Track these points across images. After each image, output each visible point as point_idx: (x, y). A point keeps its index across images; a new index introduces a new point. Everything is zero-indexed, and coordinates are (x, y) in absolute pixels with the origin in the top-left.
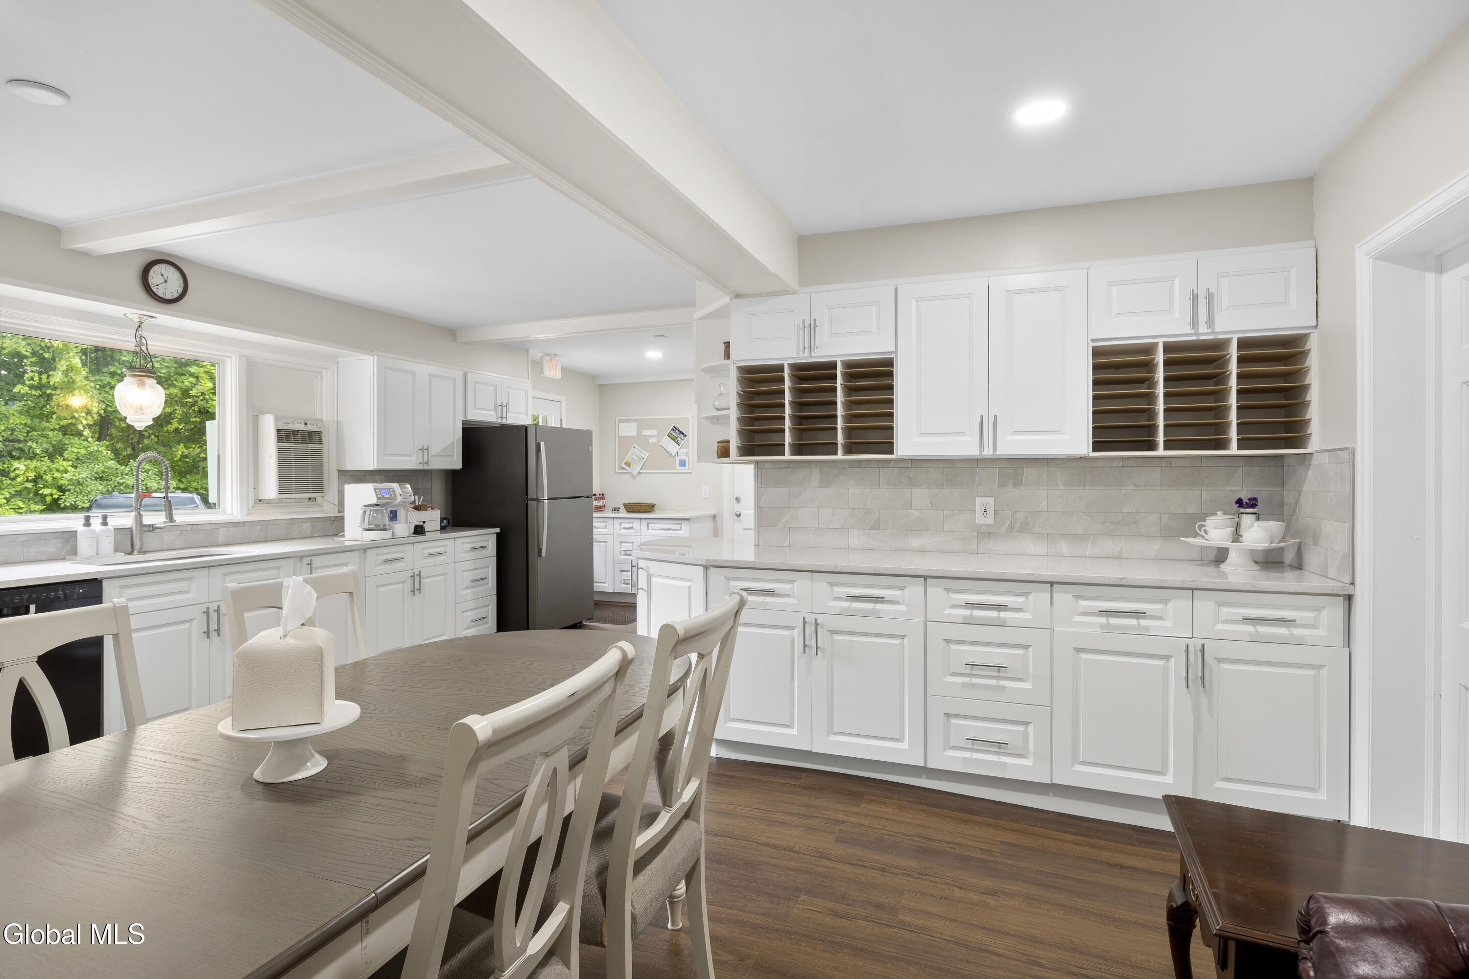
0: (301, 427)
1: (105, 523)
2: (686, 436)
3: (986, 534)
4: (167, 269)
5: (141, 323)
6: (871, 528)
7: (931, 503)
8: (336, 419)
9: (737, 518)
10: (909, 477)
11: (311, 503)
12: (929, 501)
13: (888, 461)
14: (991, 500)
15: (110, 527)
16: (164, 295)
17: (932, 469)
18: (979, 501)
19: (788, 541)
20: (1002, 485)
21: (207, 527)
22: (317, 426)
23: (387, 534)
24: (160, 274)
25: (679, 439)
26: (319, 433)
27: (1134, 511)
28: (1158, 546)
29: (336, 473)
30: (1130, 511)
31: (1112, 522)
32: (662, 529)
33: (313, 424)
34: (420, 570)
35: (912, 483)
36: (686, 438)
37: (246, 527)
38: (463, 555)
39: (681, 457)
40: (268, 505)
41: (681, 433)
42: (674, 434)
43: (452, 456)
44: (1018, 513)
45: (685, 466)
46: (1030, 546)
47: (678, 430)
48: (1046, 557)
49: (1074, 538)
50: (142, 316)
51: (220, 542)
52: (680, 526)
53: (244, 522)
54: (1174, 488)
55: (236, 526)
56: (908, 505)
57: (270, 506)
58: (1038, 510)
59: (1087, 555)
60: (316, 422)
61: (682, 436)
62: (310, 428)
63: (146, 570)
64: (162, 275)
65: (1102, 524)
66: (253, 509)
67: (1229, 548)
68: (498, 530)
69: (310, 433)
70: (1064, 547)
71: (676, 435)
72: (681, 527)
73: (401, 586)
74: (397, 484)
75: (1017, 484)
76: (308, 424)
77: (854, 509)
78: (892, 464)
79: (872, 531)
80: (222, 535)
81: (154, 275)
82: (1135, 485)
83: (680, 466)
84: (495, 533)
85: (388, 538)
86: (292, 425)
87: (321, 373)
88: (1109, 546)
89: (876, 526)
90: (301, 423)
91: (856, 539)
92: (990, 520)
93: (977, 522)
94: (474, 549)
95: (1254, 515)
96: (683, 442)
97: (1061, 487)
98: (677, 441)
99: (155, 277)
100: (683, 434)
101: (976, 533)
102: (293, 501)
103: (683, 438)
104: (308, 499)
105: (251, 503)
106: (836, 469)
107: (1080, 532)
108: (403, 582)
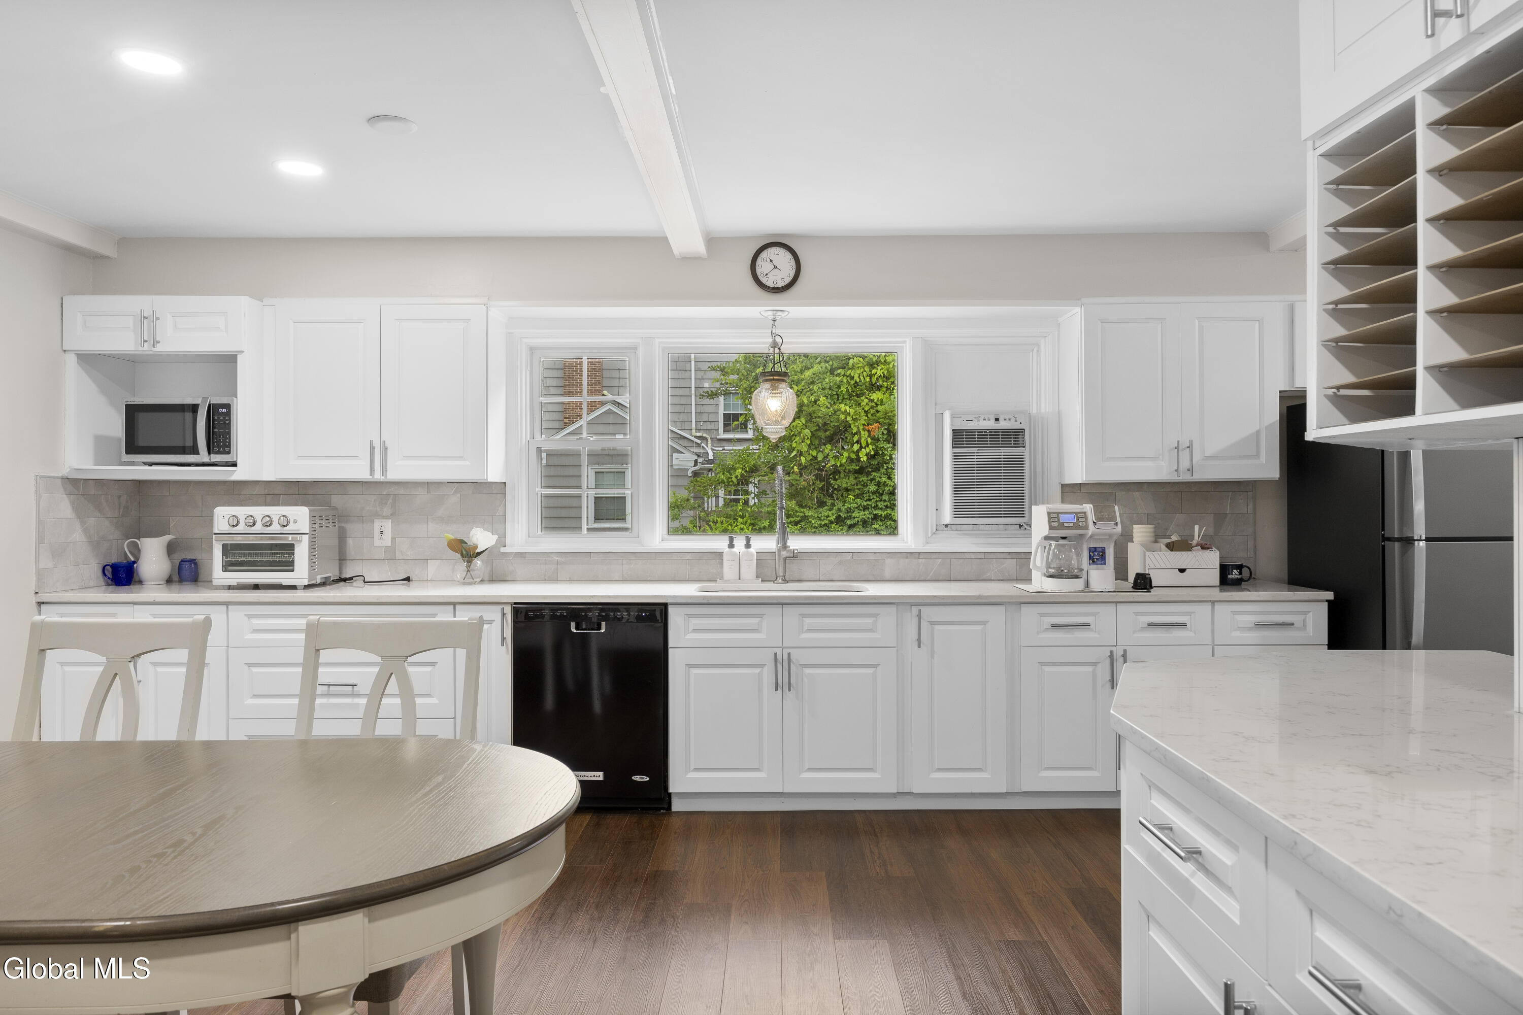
0: (991, 425)
1: (748, 546)
4: (777, 252)
5: (774, 320)
8: (1057, 410)
11: (1022, 532)
15: (752, 550)
16: (775, 283)
21: (872, 557)
22: (1016, 421)
23: (1078, 584)
24: (769, 260)
26: (1019, 432)
29: (1058, 490)
33: (1009, 419)
34: (1125, 648)
37: (921, 560)
38: (1237, 634)
40: (956, 532)
43: (1258, 456)
50: (775, 312)
51: (888, 576)
53: (919, 553)
55: (907, 558)
57: (959, 534)
60: (1014, 415)
62: (1003, 425)
63: (708, 600)
64: (771, 261)
66: (934, 536)
68: (1330, 595)
69: (1006, 432)
73: (1089, 669)
74: (1091, 505)
76: (1001, 419)
80: (890, 568)
81: (763, 263)
84: (1327, 601)
85: (1072, 590)
86: (976, 423)
87: (1038, 345)
90: (989, 420)
94: (1259, 625)
99: (763, 267)
102: (1001, 527)
104: (1018, 526)
105: (932, 527)
108: (1095, 664)
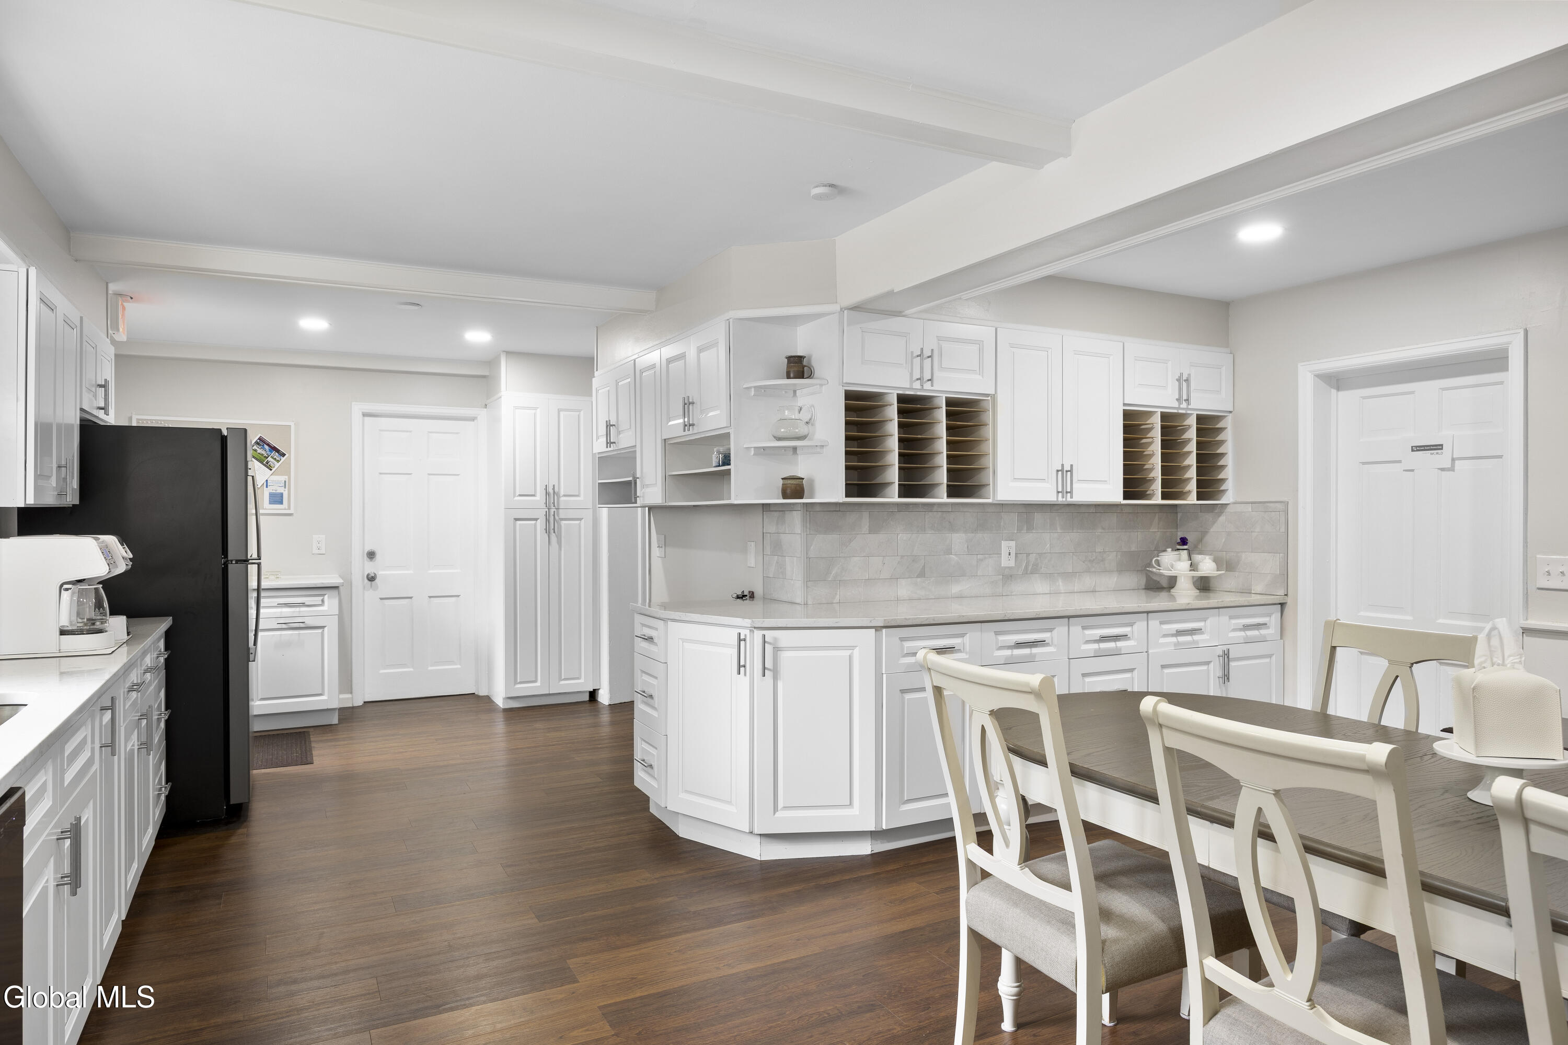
2: (283, 455)
3: (1008, 577)
6: (918, 577)
7: (968, 547)
9: (370, 582)
10: (950, 522)
12: (966, 546)
13: (932, 505)
14: (1013, 544)
17: (968, 513)
18: (1004, 544)
19: (838, 596)
20: (1020, 529)
25: (269, 459)
27: (1102, 551)
28: (1116, 579)
30: (1100, 551)
31: (1090, 561)
32: (281, 605)
35: (952, 528)
36: (283, 459)
39: (274, 488)
41: (274, 449)
42: (259, 451)
43: (73, 481)
44: (1031, 555)
45: (281, 503)
46: (1040, 586)
47: (268, 445)
48: (1049, 595)
49: (1067, 576)
52: (321, 598)
54: (1124, 531)
56: (949, 551)
58: (1044, 552)
59: (1075, 591)
61: (276, 455)
65: (1084, 562)
67: (1177, 576)
70: (1061, 585)
71: (263, 452)
72: (323, 601)
75: (1030, 528)
77: (902, 557)
78: (935, 508)
79: (919, 580)
82: (1103, 529)
83: (270, 503)
84: (167, 627)
88: (1088, 581)
89: (922, 574)
91: (904, 589)
92: (1012, 563)
93: (1002, 566)
95: (1186, 551)
96: (277, 465)
97: (1059, 531)
98: (267, 463)
100: (277, 451)
101: (1001, 576)
103: (277, 459)
106: (887, 513)
107: (1071, 571)
